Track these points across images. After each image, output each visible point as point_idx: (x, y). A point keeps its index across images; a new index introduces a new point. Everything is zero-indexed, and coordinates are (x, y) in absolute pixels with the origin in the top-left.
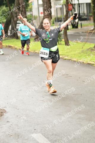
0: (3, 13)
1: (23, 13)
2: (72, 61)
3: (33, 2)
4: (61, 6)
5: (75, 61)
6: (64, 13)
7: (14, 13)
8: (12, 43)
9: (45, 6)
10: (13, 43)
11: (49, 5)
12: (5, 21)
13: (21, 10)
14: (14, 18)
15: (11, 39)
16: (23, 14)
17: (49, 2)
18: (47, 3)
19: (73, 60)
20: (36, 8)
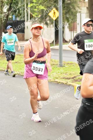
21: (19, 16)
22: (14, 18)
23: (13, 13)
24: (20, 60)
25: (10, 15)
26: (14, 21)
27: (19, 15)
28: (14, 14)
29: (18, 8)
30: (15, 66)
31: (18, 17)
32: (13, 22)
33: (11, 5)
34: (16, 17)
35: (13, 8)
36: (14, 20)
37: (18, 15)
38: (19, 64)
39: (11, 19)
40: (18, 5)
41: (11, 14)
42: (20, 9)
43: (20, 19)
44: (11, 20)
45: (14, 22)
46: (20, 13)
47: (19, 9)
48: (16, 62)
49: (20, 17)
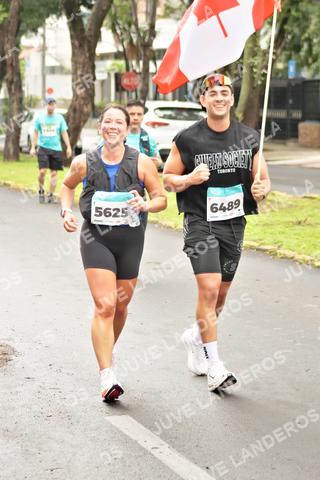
1: (13, 87)
2: (160, 225)
3: (29, 59)
4: (104, 76)
5: (170, 227)
6: (109, 96)
9: (79, 73)
11: (90, 70)
13: (10, 79)
16: (13, 91)
17: (91, 64)
18: (84, 67)
19: (164, 223)
20: (36, 76)
21: (309, 65)
22: (292, 69)
23: (288, 53)
24: (311, 213)
25: (280, 61)
26: (294, 80)
27: (310, 60)
28: (293, 57)
29: (306, 35)
30: (295, 234)
31: (305, 68)
32: (289, 84)
33: (286, 27)
34: (299, 67)
35: (290, 37)
36: (290, 77)
37: (307, 60)
38: (308, 230)
39: (280, 75)
40: (307, 27)
41: (283, 57)
42: (315, 40)
43: (313, 76)
44: (281, 79)
45: (293, 84)
46: (314, 52)
47: (309, 40)
48: (299, 223)
49: (314, 66)
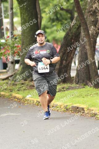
0: (56, 13)
7: (90, 12)
8: (81, 99)
10: (86, 99)
12: (61, 34)
14: (88, 26)
15: (79, 88)
